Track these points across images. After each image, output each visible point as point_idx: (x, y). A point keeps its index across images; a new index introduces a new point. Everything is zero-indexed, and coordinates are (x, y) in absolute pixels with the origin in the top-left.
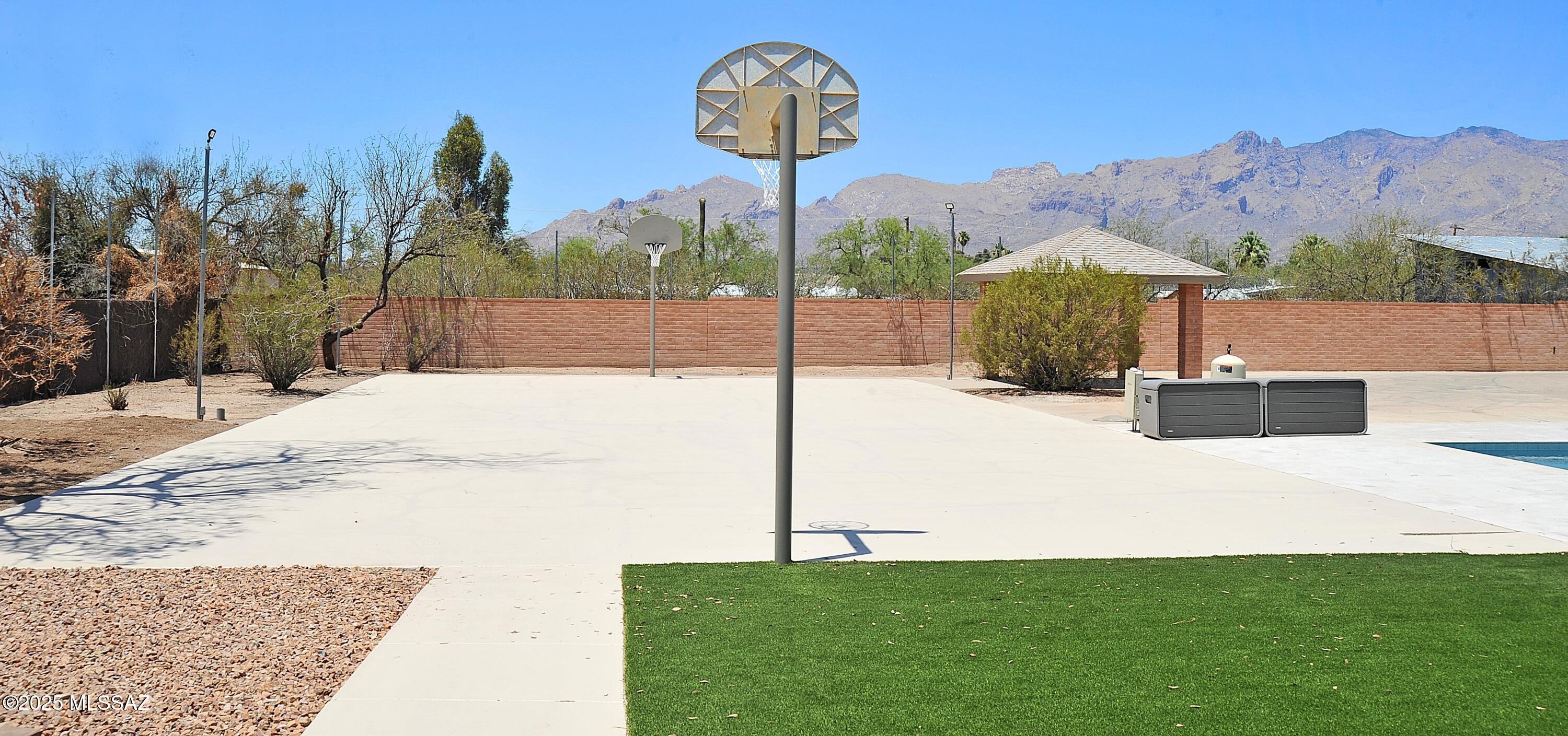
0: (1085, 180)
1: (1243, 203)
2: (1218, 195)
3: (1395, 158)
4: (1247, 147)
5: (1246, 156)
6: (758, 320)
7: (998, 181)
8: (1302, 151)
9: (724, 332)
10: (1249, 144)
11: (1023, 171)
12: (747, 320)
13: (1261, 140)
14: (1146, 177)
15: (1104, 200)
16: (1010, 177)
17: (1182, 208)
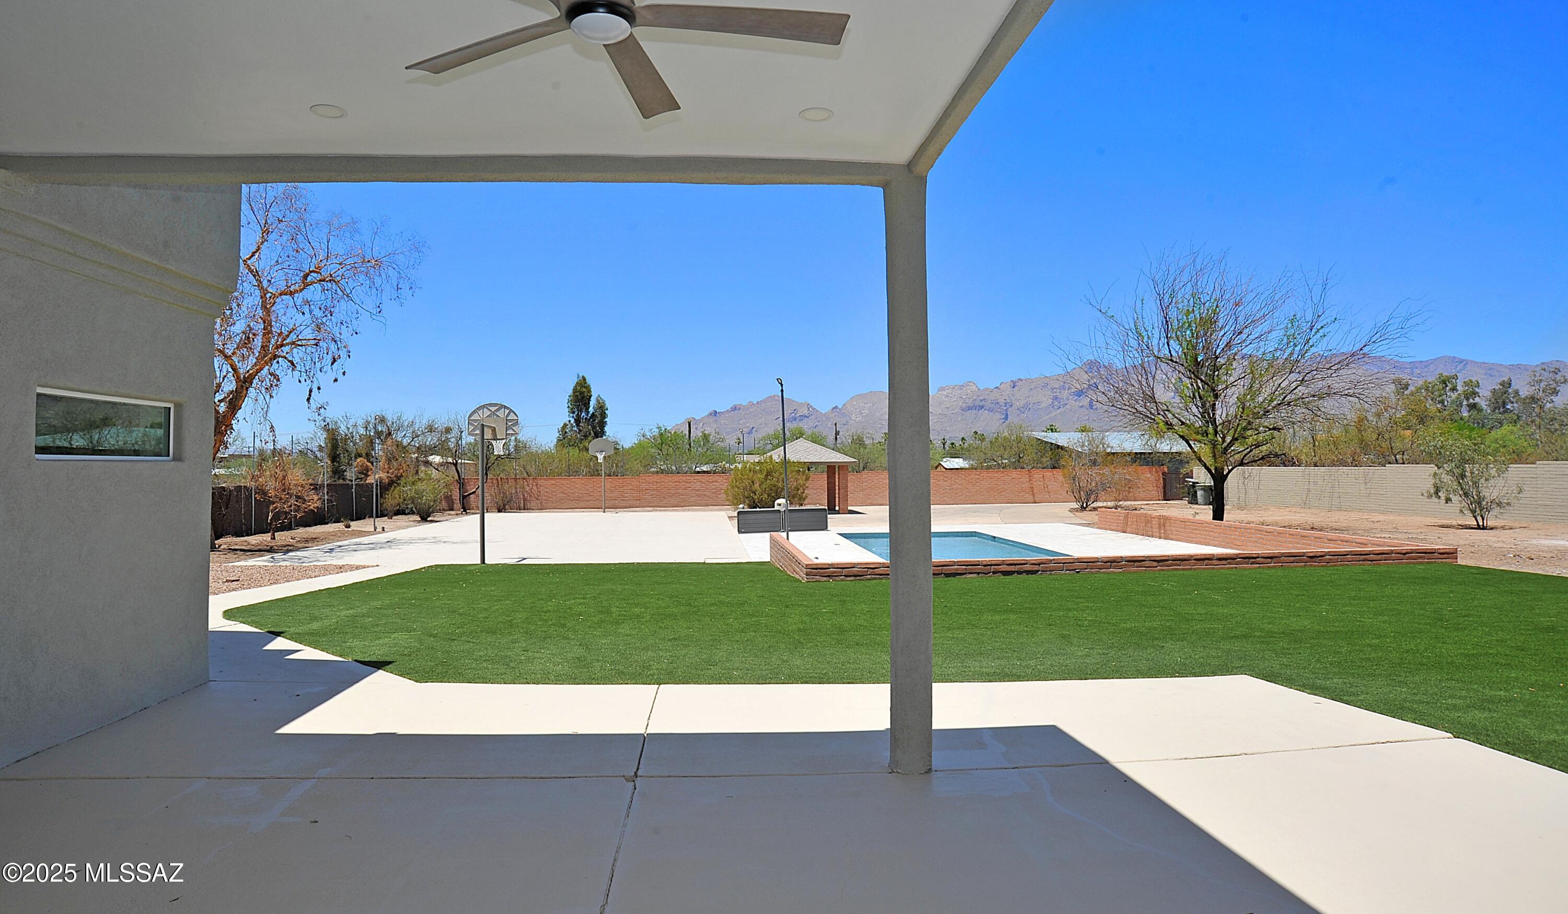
0: (994, 391)
1: (1091, 403)
2: (1075, 399)
4: (1092, 369)
5: (1092, 374)
6: (664, 485)
7: (941, 394)
9: (647, 491)
10: (1094, 367)
12: (658, 485)
13: (1101, 364)
15: (1006, 404)
16: (948, 391)
17: (1053, 407)
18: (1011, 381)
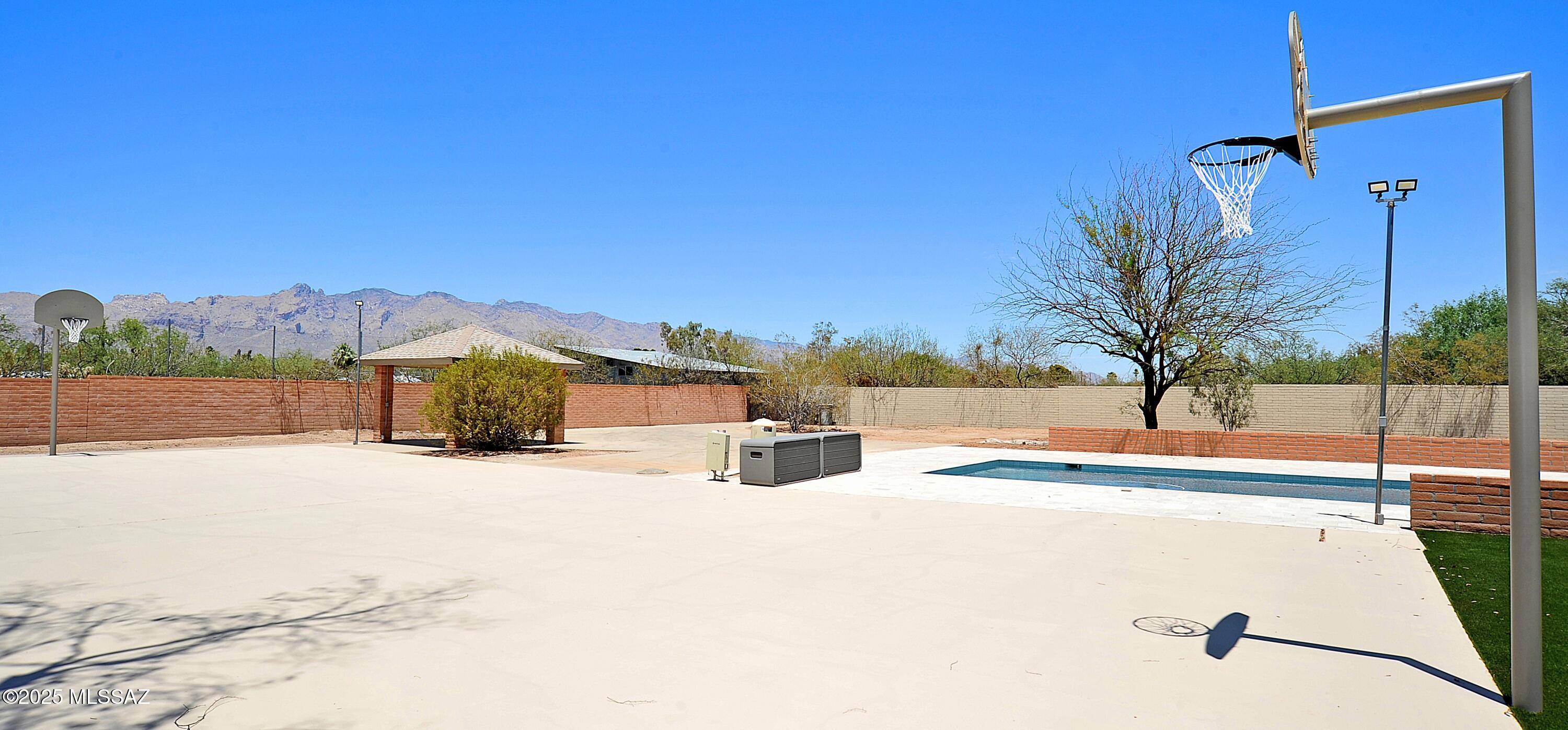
0: (187, 306)
1: (298, 326)
2: (282, 321)
3: (392, 306)
4: (302, 293)
5: (301, 299)
6: (145, 397)
7: (117, 303)
8: (337, 298)
9: (107, 408)
10: (303, 291)
11: (139, 298)
12: (133, 397)
13: (311, 289)
14: (233, 308)
15: (202, 320)
16: (127, 301)
17: (257, 328)
18: (210, 297)
